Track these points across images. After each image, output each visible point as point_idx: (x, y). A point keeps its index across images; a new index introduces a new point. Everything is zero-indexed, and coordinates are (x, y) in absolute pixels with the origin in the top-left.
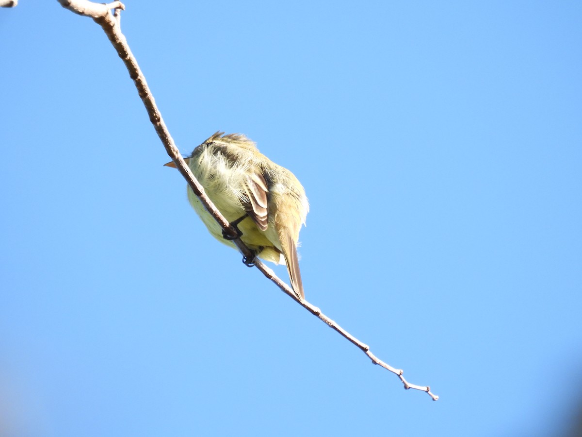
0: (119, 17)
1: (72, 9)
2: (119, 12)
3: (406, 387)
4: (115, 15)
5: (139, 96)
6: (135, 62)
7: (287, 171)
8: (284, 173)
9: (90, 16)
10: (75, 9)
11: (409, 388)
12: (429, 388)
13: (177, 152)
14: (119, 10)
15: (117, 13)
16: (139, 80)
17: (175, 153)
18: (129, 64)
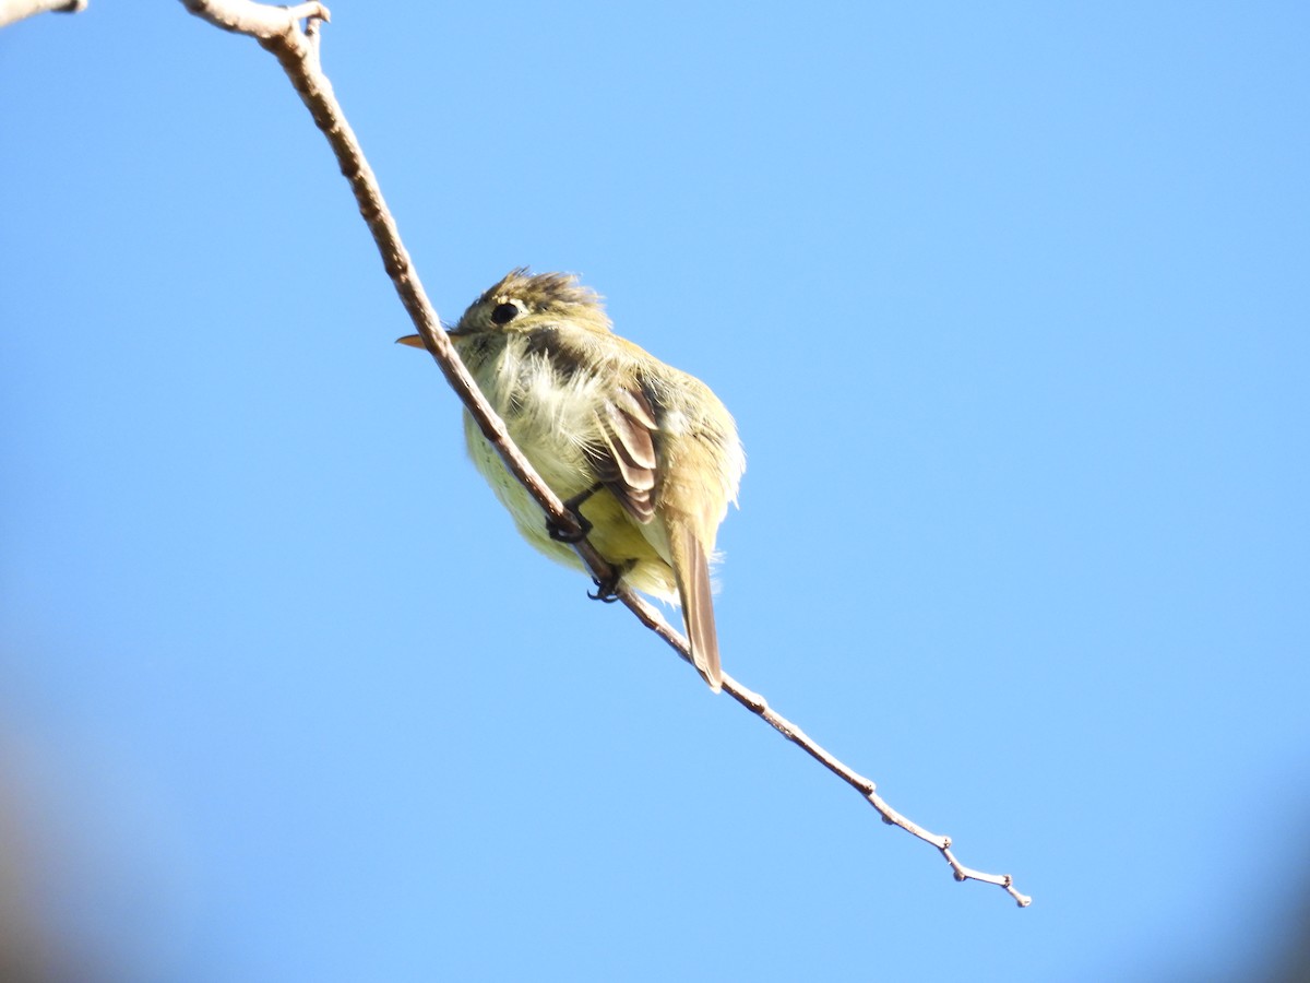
0: (317, 36)
1: (210, 18)
2: (316, 25)
3: (957, 877)
4: (308, 33)
5: (361, 217)
6: (351, 139)
7: (695, 381)
8: (686, 387)
9: (251, 34)
10: (218, 17)
11: (966, 877)
12: (1010, 879)
13: (445, 343)
14: (317, 22)
15: (312, 27)
16: (361, 179)
17: (440, 345)
18: (338, 143)
